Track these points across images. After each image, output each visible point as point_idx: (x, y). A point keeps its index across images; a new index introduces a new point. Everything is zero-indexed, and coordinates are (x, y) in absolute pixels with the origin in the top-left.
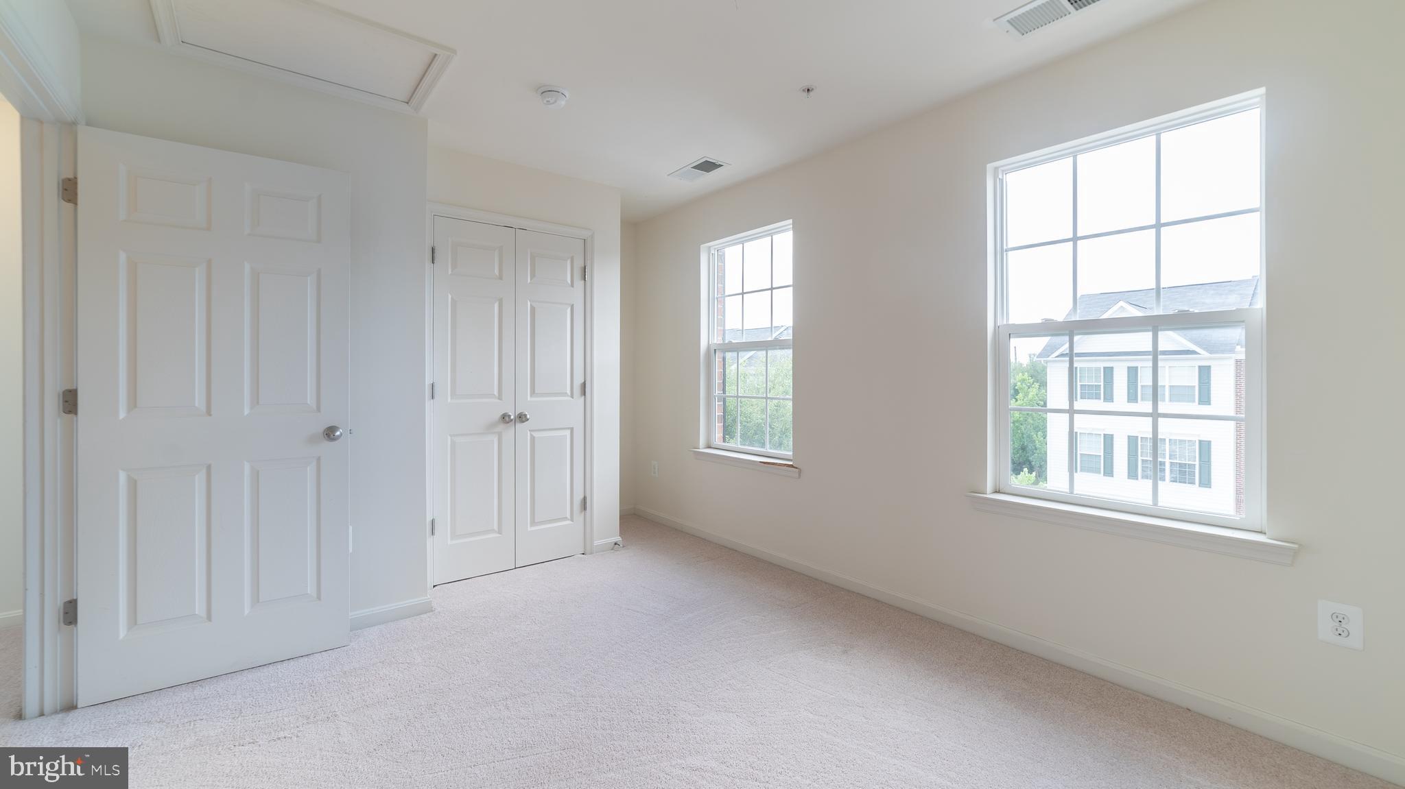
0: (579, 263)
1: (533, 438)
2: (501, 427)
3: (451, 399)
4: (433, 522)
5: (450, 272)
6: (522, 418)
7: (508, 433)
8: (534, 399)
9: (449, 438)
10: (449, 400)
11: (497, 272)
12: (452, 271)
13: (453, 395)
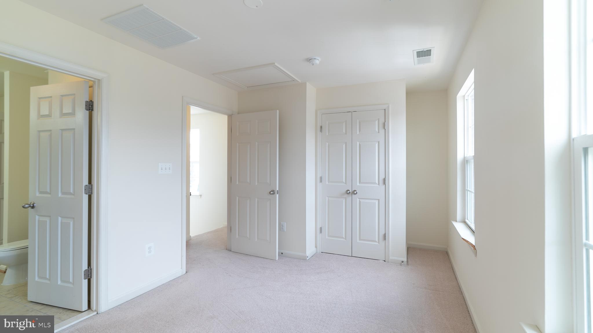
0: (382, 120)
1: (360, 202)
2: (346, 195)
3: (328, 183)
4: (321, 228)
5: (327, 134)
6: (354, 193)
7: (349, 198)
8: (360, 185)
9: (327, 198)
10: (327, 183)
11: (344, 131)
12: (328, 134)
13: (329, 182)
